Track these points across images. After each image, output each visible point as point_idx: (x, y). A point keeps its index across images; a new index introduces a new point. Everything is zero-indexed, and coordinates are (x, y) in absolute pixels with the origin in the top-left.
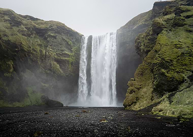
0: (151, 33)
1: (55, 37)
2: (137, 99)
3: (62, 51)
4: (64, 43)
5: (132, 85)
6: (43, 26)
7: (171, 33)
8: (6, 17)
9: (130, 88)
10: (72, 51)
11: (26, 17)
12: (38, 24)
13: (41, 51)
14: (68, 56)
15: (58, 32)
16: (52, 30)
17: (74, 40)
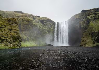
0: (86, 21)
1: (47, 23)
2: (86, 43)
3: (49, 27)
4: (49, 25)
5: (83, 39)
6: (42, 19)
7: (94, 22)
8: (32, 17)
9: (83, 40)
10: (52, 28)
11: (36, 16)
12: (40, 18)
13: (42, 28)
14: (51, 29)
15: (48, 21)
16: (46, 20)
17: (52, 24)
